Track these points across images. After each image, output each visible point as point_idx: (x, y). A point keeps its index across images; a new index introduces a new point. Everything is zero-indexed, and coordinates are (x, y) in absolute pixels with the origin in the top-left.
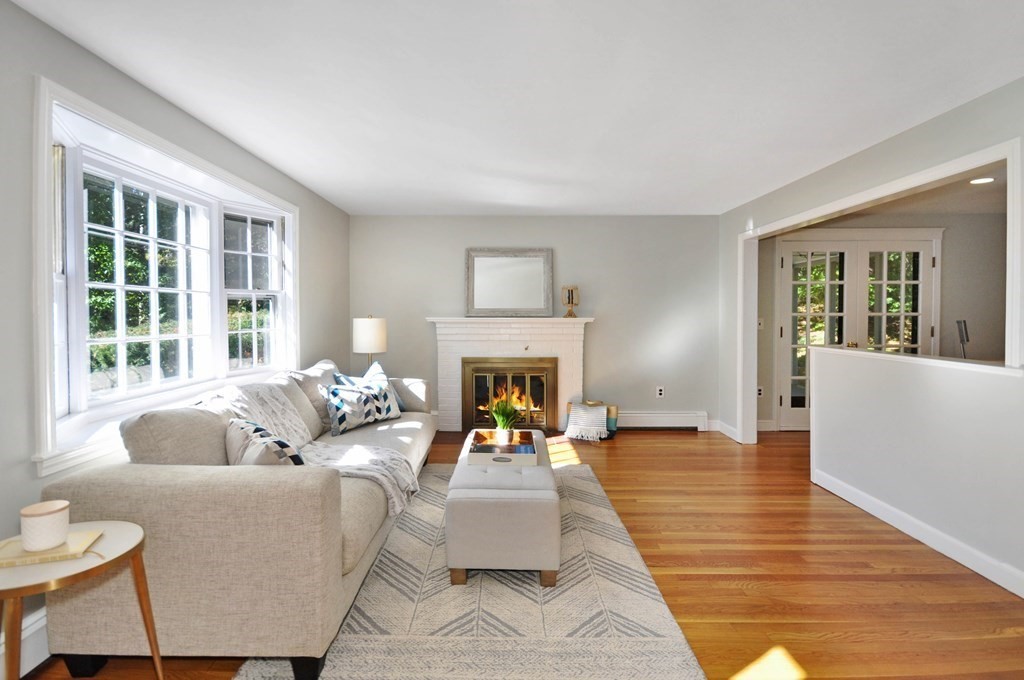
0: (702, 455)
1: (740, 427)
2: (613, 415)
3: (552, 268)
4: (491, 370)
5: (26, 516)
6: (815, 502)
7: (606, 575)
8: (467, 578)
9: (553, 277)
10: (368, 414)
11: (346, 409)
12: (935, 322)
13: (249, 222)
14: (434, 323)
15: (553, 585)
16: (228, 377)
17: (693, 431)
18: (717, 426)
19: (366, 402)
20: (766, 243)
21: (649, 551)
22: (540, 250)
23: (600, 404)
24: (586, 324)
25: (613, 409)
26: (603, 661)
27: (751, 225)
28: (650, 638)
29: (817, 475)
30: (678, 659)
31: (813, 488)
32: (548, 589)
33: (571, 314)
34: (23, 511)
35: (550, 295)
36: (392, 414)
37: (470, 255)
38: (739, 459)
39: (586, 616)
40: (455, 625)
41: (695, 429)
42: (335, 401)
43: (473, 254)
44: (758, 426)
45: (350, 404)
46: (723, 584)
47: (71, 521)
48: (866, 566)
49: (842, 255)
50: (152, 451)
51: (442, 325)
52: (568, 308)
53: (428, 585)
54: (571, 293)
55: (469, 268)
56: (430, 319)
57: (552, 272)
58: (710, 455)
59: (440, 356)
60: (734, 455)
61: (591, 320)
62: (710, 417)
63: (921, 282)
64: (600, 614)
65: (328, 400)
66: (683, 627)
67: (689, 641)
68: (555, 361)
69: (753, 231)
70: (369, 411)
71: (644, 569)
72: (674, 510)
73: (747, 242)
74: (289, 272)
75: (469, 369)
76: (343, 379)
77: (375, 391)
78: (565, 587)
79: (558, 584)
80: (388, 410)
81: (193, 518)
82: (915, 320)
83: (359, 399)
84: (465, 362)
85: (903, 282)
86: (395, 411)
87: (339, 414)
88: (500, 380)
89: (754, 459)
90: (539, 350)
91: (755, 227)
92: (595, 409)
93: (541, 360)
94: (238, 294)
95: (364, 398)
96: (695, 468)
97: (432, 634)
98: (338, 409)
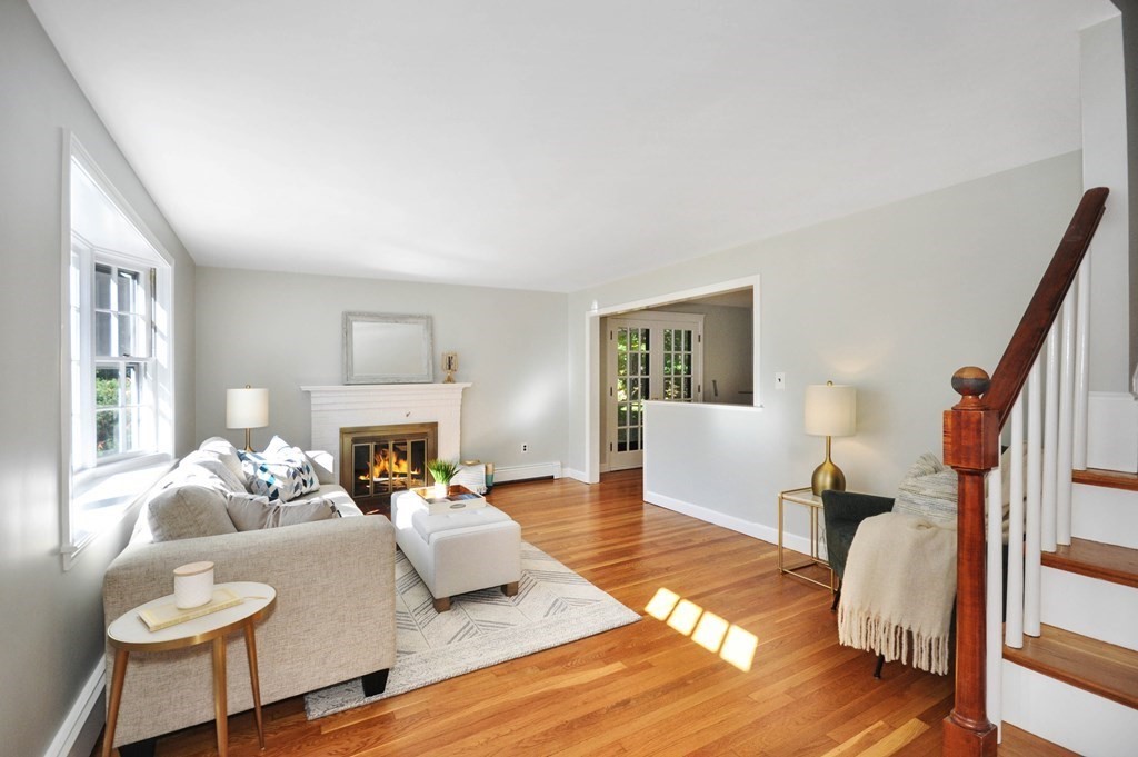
0: (558, 496)
1: (586, 471)
2: (490, 473)
3: (432, 335)
4: (372, 439)
5: (179, 575)
6: (647, 513)
7: (547, 580)
8: (451, 604)
9: (432, 344)
10: (297, 488)
11: (278, 484)
12: (701, 383)
13: (115, 272)
14: (309, 392)
15: (516, 593)
16: (99, 465)
17: (550, 479)
18: (569, 473)
19: (294, 475)
20: (603, 319)
21: (567, 561)
22: (420, 317)
23: (478, 462)
24: (464, 389)
25: (490, 466)
26: (574, 622)
27: (595, 306)
28: (595, 604)
29: (649, 495)
30: (616, 609)
31: (645, 505)
32: (513, 597)
33: (450, 380)
34: (176, 571)
35: (431, 362)
36: (314, 487)
37: (348, 319)
38: (587, 495)
39: (550, 604)
40: (462, 634)
41: (552, 477)
42: (265, 477)
43: (351, 318)
44: (600, 469)
45: (280, 478)
46: (619, 568)
47: (216, 582)
48: (690, 541)
49: (648, 331)
50: (191, 526)
51: (318, 395)
52: (448, 373)
53: (420, 618)
54: (450, 359)
55: (347, 332)
56: (304, 388)
57: (432, 339)
58: (562, 496)
59: (315, 427)
60: (583, 493)
61: (469, 385)
62: (562, 466)
63: (693, 352)
64: (557, 600)
65: (254, 477)
66: (611, 593)
67: (618, 599)
68: (434, 426)
69: (597, 311)
70: (298, 484)
71: (570, 571)
72: (567, 534)
73: (592, 319)
74: (162, 335)
75: (348, 440)
76: (249, 455)
77: (299, 465)
78: (524, 593)
79: (519, 591)
80: (312, 482)
81: (280, 571)
82: (689, 381)
83: (288, 473)
84: (344, 432)
85: (683, 352)
86: (316, 485)
87: (272, 490)
88: (381, 447)
89: (597, 494)
90: (420, 417)
91: (599, 308)
92: (474, 468)
93: (423, 425)
94: (105, 362)
95: (292, 471)
96: (549, 508)
97: (450, 642)
98: (269, 484)
